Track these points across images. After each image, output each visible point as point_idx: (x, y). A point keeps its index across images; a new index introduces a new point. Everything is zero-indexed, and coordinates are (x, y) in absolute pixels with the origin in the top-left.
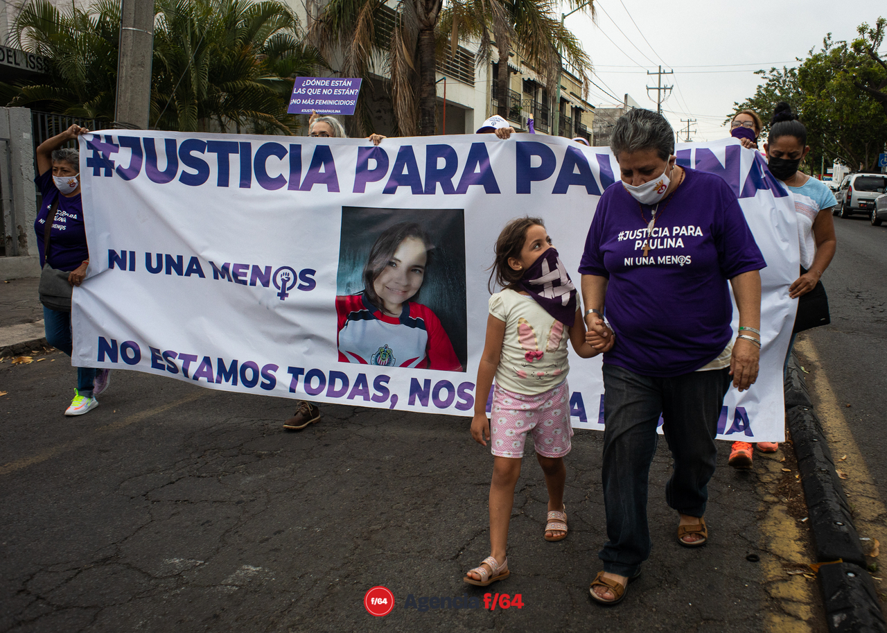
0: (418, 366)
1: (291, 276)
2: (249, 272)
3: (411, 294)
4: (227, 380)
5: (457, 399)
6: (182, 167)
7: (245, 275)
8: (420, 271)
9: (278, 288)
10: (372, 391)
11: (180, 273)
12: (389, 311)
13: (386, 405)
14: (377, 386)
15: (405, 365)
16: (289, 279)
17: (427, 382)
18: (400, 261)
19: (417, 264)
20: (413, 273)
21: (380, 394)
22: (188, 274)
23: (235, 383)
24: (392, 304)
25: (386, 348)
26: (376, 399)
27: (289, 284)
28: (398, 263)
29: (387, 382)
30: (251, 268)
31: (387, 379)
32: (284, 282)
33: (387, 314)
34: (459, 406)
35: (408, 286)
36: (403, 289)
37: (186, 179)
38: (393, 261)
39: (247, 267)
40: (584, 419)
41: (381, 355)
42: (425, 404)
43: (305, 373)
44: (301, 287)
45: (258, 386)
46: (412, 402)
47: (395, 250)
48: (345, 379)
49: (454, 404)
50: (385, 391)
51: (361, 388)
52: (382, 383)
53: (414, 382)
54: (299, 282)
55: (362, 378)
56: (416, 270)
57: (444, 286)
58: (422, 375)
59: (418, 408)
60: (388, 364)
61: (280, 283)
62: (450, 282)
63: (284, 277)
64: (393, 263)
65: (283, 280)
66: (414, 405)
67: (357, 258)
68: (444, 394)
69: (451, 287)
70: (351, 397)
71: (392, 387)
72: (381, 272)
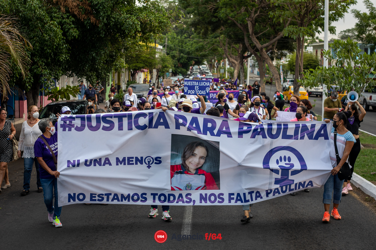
1: (152, 160)
2: (134, 160)
3: (199, 166)
4: (125, 200)
5: (218, 199)
6: (103, 124)
7: (133, 161)
8: (204, 158)
9: (147, 164)
10: (185, 199)
11: (100, 165)
13: (192, 204)
14: (187, 197)
15: (197, 189)
16: (151, 161)
17: (206, 195)
19: (203, 156)
21: (188, 200)
22: (104, 165)
23: (129, 201)
24: (192, 169)
25: (189, 184)
26: (187, 202)
27: (151, 163)
28: (195, 155)
29: (191, 196)
30: (134, 158)
31: (190, 194)
32: (149, 162)
33: (189, 172)
34: (219, 202)
35: (199, 163)
36: (196, 164)
37: (104, 128)
39: (133, 158)
40: (262, 198)
41: (188, 186)
42: (206, 202)
43: (158, 195)
44: (156, 163)
45: (139, 201)
46: (201, 202)
47: (194, 150)
48: (174, 196)
49: (217, 201)
50: (190, 199)
51: (180, 198)
52: (189, 196)
53: (201, 195)
54: (155, 161)
55: (181, 195)
56: (202, 158)
57: (212, 164)
58: (204, 192)
59: (203, 204)
60: (191, 189)
61: (147, 163)
62: (214, 163)
63: (148, 160)
65: (148, 161)
68: (213, 198)
69: (214, 165)
70: (177, 202)
71: (193, 197)
72: (189, 157)
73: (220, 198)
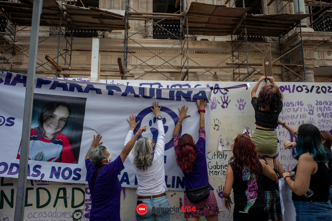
0: (55, 161)
1: (2, 120)
3: (58, 130)
5: (73, 175)
8: (64, 120)
10: (32, 172)
12: (47, 137)
13: (39, 178)
14: (34, 169)
15: (50, 160)
17: (60, 168)
18: (56, 115)
19: (64, 117)
20: (61, 121)
21: (36, 174)
24: (49, 134)
25: (42, 153)
26: (33, 175)
27: (1, 123)
28: (55, 116)
29: (40, 168)
31: (39, 167)
33: (45, 138)
34: (74, 179)
35: (58, 126)
38: (53, 115)
40: (128, 183)
41: (39, 156)
42: (57, 178)
47: (54, 111)
48: (18, 167)
49: (72, 178)
50: (39, 172)
52: (37, 169)
53: (53, 168)
56: (62, 120)
57: (74, 127)
58: (57, 165)
59: (54, 179)
60: (41, 160)
62: (77, 125)
64: (53, 116)
66: (52, 178)
67: (35, 113)
71: (42, 171)
72: (47, 119)
73: (76, 174)
